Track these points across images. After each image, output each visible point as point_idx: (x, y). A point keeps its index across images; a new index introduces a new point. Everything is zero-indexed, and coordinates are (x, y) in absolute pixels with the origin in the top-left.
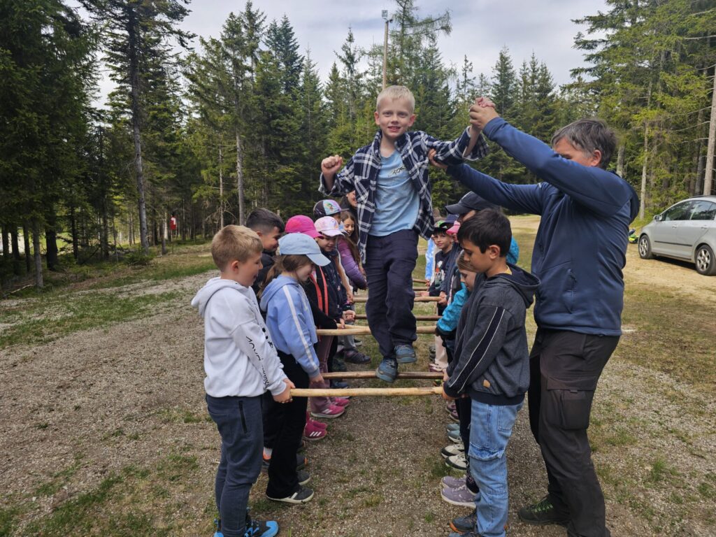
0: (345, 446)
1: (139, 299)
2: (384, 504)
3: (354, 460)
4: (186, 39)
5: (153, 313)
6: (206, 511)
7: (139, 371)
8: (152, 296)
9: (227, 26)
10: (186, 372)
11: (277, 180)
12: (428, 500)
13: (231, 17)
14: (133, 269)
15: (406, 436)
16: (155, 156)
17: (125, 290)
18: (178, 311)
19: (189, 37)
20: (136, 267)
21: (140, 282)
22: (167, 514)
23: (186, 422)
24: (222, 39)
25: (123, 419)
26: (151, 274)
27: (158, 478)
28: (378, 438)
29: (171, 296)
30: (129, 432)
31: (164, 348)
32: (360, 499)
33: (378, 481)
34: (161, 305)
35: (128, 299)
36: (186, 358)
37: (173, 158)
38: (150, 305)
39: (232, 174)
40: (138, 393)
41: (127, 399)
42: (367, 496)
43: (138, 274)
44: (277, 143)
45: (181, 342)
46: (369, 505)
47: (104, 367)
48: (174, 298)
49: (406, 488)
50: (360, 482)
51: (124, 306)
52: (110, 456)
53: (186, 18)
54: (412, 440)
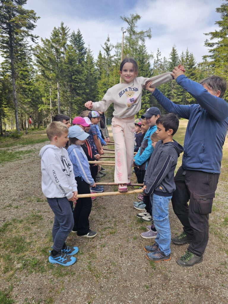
0: (102, 211)
1: (16, 153)
2: (117, 233)
3: (106, 217)
4: (35, 38)
5: (23, 159)
6: (46, 235)
7: (17, 182)
8: (22, 152)
9: (53, 33)
10: (37, 182)
11: (75, 103)
12: (135, 232)
13: (54, 29)
14: (13, 140)
15: (127, 208)
16: (22, 91)
17: (10, 149)
18: (33, 158)
19: (36, 38)
20: (15, 139)
21: (17, 145)
22: (30, 236)
23: (37, 202)
24: (51, 39)
25: (12, 201)
26: (21, 142)
27: (26, 223)
28: (116, 208)
29: (30, 151)
30: (14, 205)
31: (27, 173)
32: (108, 231)
33: (115, 225)
34: (26, 155)
35: (12, 152)
36: (37, 177)
37: (30, 93)
38: (21, 155)
39: (55, 100)
40: (17, 190)
41: (13, 193)
42: (110, 230)
43: (16, 142)
44: (75, 86)
45: (35, 170)
46: (111, 233)
47: (3, 180)
48: (31, 152)
49: (126, 227)
50: (108, 225)
51: (10, 155)
52: (6, 215)
53: (34, 29)
54: (129, 209)
